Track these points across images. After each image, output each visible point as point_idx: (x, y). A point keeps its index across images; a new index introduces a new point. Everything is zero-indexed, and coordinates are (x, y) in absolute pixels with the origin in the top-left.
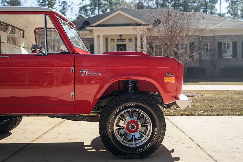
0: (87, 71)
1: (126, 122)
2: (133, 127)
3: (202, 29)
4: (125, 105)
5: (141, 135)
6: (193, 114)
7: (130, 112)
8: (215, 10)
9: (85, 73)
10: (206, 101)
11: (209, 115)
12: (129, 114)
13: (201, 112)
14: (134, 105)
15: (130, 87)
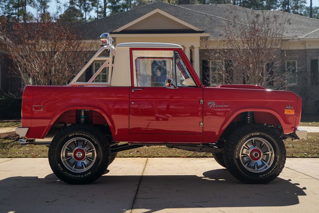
0: (214, 103)
1: (250, 151)
2: (256, 155)
3: (286, 39)
4: (250, 134)
5: (263, 163)
6: (295, 156)
7: (253, 141)
8: (303, 2)
9: (212, 105)
10: (307, 143)
11: (315, 157)
12: (252, 143)
13: (304, 154)
14: (258, 134)
15: (249, 119)
